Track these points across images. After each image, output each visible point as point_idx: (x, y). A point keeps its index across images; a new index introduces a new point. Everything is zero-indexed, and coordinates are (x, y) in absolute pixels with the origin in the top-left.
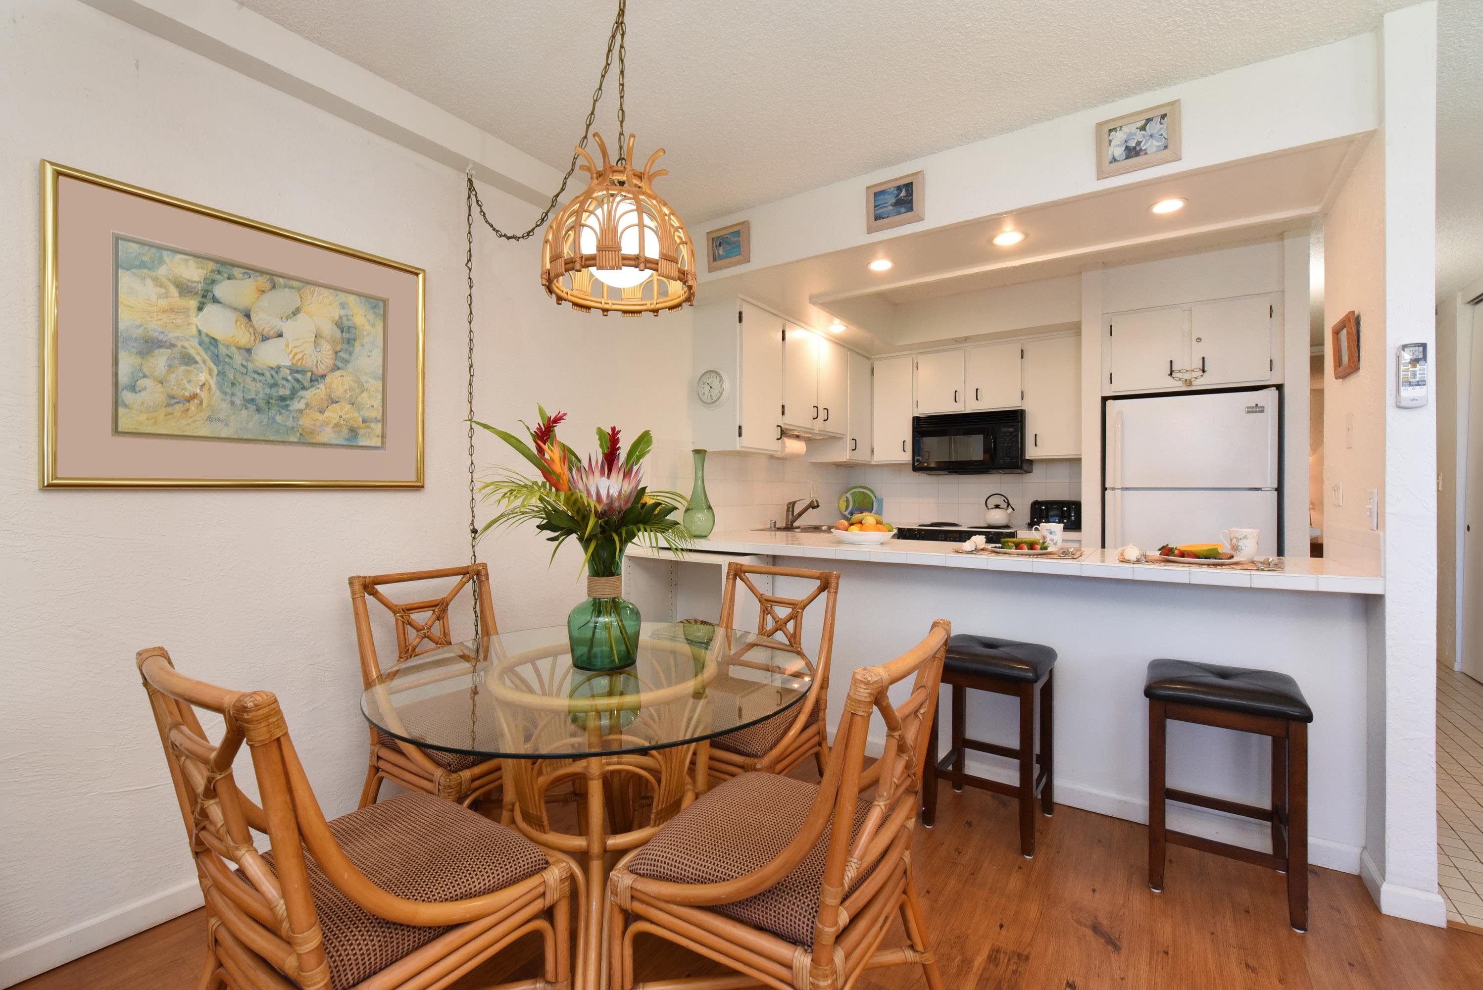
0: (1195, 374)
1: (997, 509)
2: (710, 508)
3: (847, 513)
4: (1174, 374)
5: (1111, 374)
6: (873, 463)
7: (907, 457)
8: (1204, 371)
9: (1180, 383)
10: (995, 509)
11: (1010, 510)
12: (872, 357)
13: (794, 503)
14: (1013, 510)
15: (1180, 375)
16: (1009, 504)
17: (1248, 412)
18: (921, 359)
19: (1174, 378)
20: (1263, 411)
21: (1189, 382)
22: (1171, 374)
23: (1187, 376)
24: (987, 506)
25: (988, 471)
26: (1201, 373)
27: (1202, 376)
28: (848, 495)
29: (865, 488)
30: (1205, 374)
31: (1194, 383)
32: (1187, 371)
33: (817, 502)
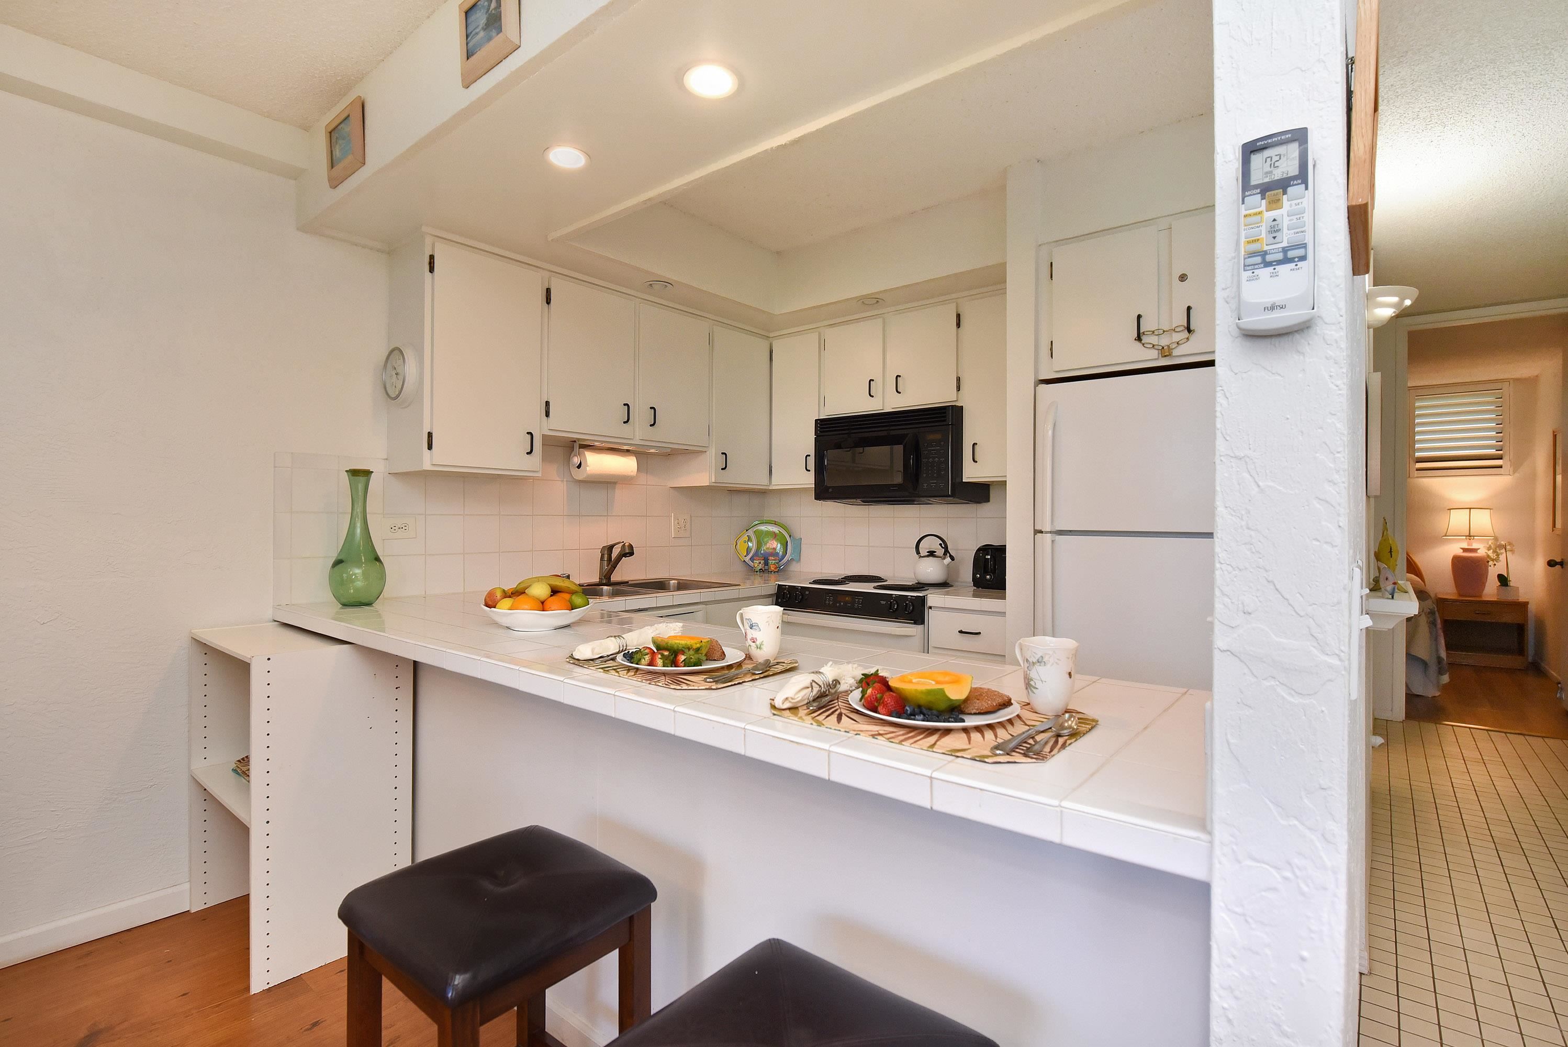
0: (1177, 337)
1: (931, 558)
2: (377, 559)
3: (747, 559)
4: (1145, 339)
5: (1052, 342)
6: (773, 487)
7: (808, 480)
8: (1189, 330)
9: (1153, 354)
10: (927, 559)
11: (948, 560)
12: (771, 335)
13: (611, 548)
14: (952, 558)
15: (1153, 340)
16: (946, 551)
18: (829, 334)
19: (1141, 344)
21: (1165, 352)
22: (1139, 338)
23: (1164, 341)
24: (918, 552)
25: (914, 501)
26: (1186, 334)
27: (1188, 339)
28: (751, 533)
29: (776, 524)
30: (1193, 338)
31: (1175, 353)
32: (1164, 331)
33: (631, 547)
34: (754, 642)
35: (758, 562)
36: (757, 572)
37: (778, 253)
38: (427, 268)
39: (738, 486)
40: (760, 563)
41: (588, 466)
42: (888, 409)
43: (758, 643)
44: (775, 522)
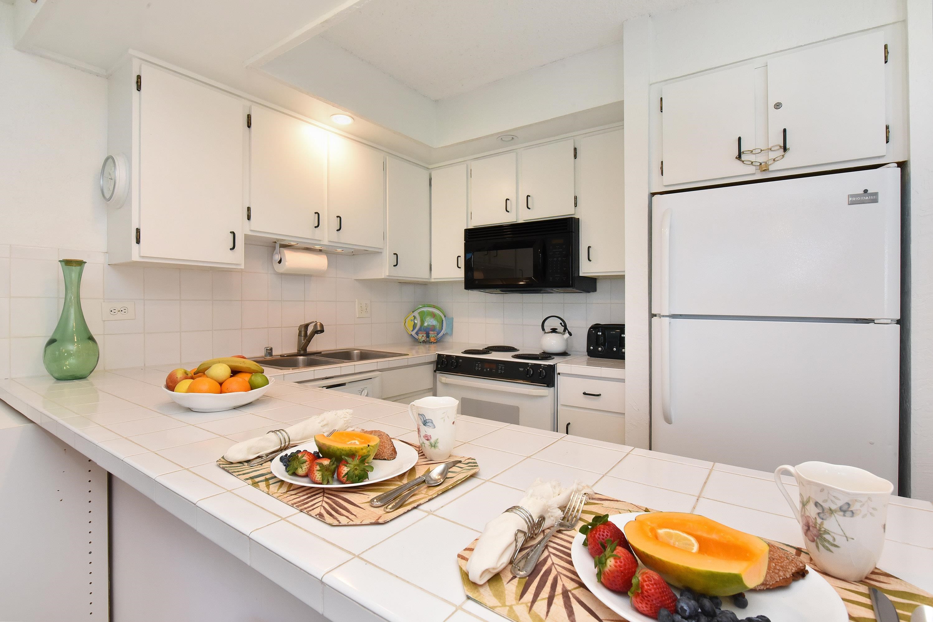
0: (772, 155)
1: (554, 334)
2: (91, 338)
3: (413, 333)
4: (743, 157)
5: (662, 163)
6: (433, 280)
7: (460, 274)
8: (785, 149)
9: (752, 169)
10: (550, 334)
12: (430, 167)
13: (306, 326)
14: (570, 334)
15: (752, 158)
16: (565, 328)
17: (851, 203)
18: (475, 165)
19: (743, 162)
20: (875, 201)
21: (764, 166)
22: (739, 157)
23: (761, 159)
24: (543, 329)
25: (541, 290)
26: (781, 152)
27: (783, 156)
28: (416, 314)
29: (434, 307)
30: (788, 154)
31: (771, 168)
32: (761, 151)
33: (322, 326)
34: (428, 440)
35: (421, 335)
36: (420, 343)
37: (436, 101)
38: (135, 86)
39: (407, 279)
40: (423, 336)
41: (287, 261)
42: (521, 221)
43: (432, 441)
44: (434, 306)
